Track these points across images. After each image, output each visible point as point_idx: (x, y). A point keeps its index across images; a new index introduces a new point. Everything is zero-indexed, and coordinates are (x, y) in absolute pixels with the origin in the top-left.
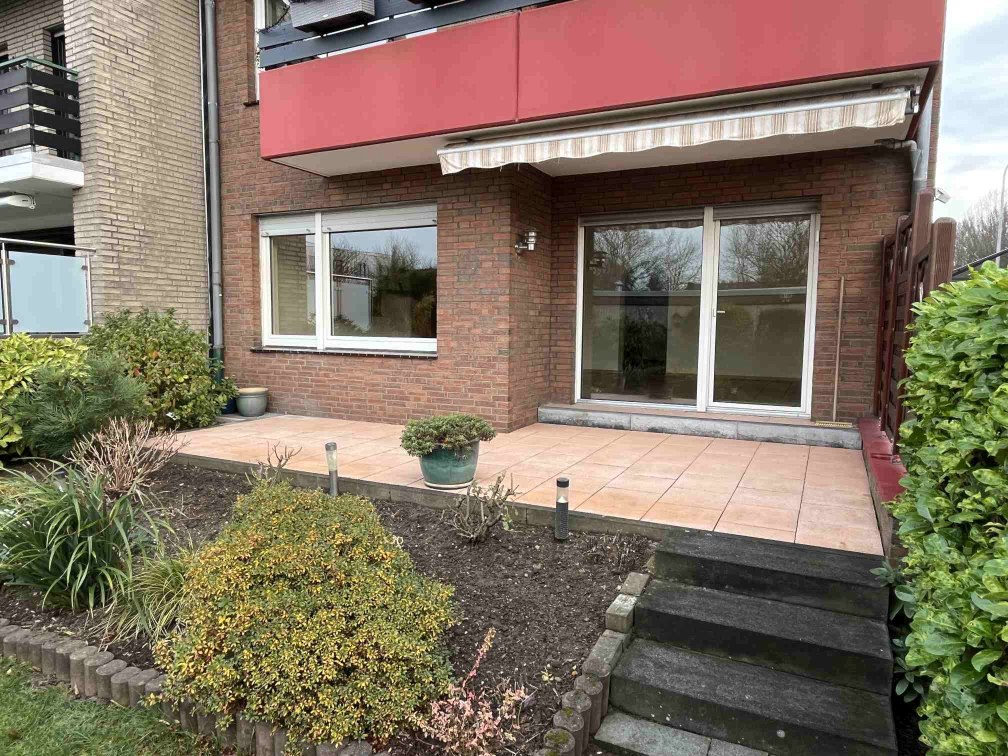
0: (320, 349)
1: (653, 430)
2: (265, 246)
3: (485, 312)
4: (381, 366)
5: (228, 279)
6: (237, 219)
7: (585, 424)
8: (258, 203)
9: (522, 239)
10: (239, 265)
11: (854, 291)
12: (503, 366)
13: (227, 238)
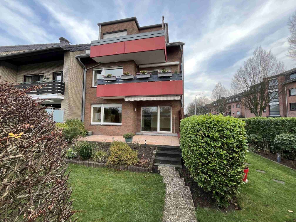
0: (102, 124)
1: (152, 135)
2: (92, 109)
3: (129, 119)
4: (112, 127)
5: (86, 114)
6: (88, 104)
7: (143, 135)
8: (92, 102)
9: (134, 109)
10: (88, 111)
11: (176, 117)
12: (132, 127)
13: (86, 107)
